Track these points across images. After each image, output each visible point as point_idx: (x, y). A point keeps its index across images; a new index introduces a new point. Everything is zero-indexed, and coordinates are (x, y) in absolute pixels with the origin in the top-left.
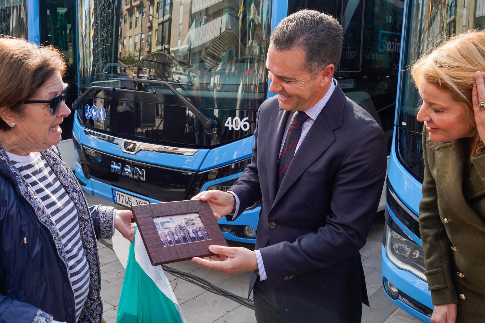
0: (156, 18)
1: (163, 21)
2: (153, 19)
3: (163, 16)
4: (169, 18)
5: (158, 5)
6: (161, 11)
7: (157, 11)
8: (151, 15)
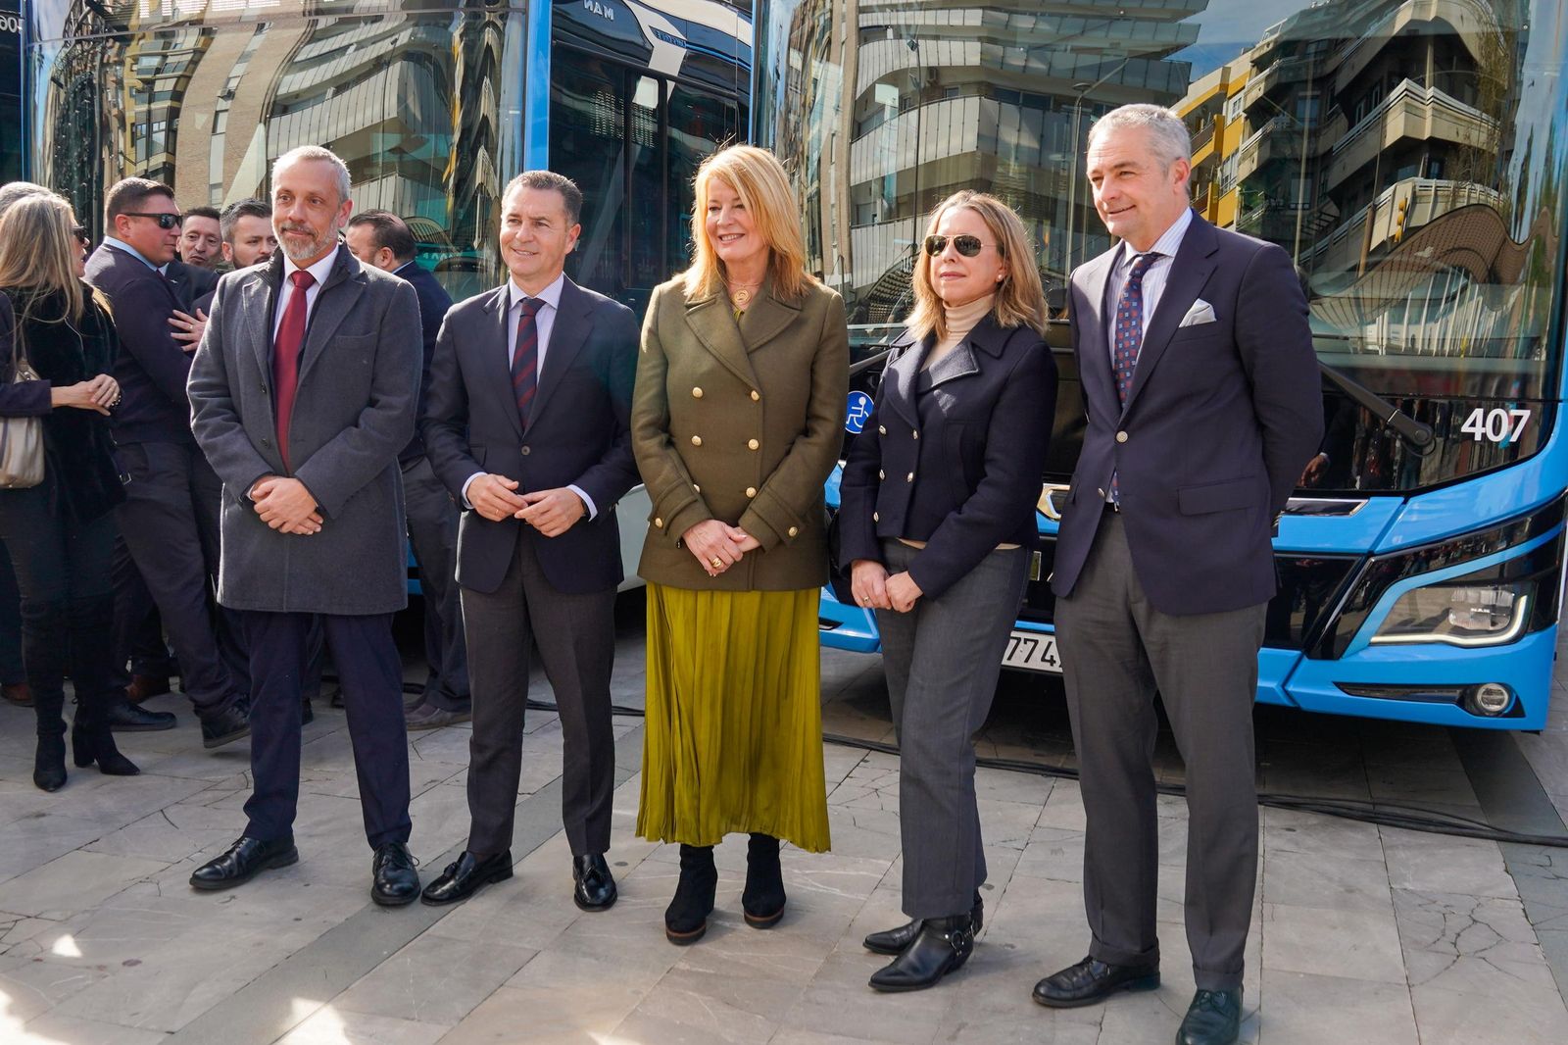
0: (132, 162)
1: (146, 171)
2: (124, 164)
3: (147, 159)
4: (164, 163)
5: (134, 130)
6: (142, 143)
7: (133, 144)
8: (121, 153)
